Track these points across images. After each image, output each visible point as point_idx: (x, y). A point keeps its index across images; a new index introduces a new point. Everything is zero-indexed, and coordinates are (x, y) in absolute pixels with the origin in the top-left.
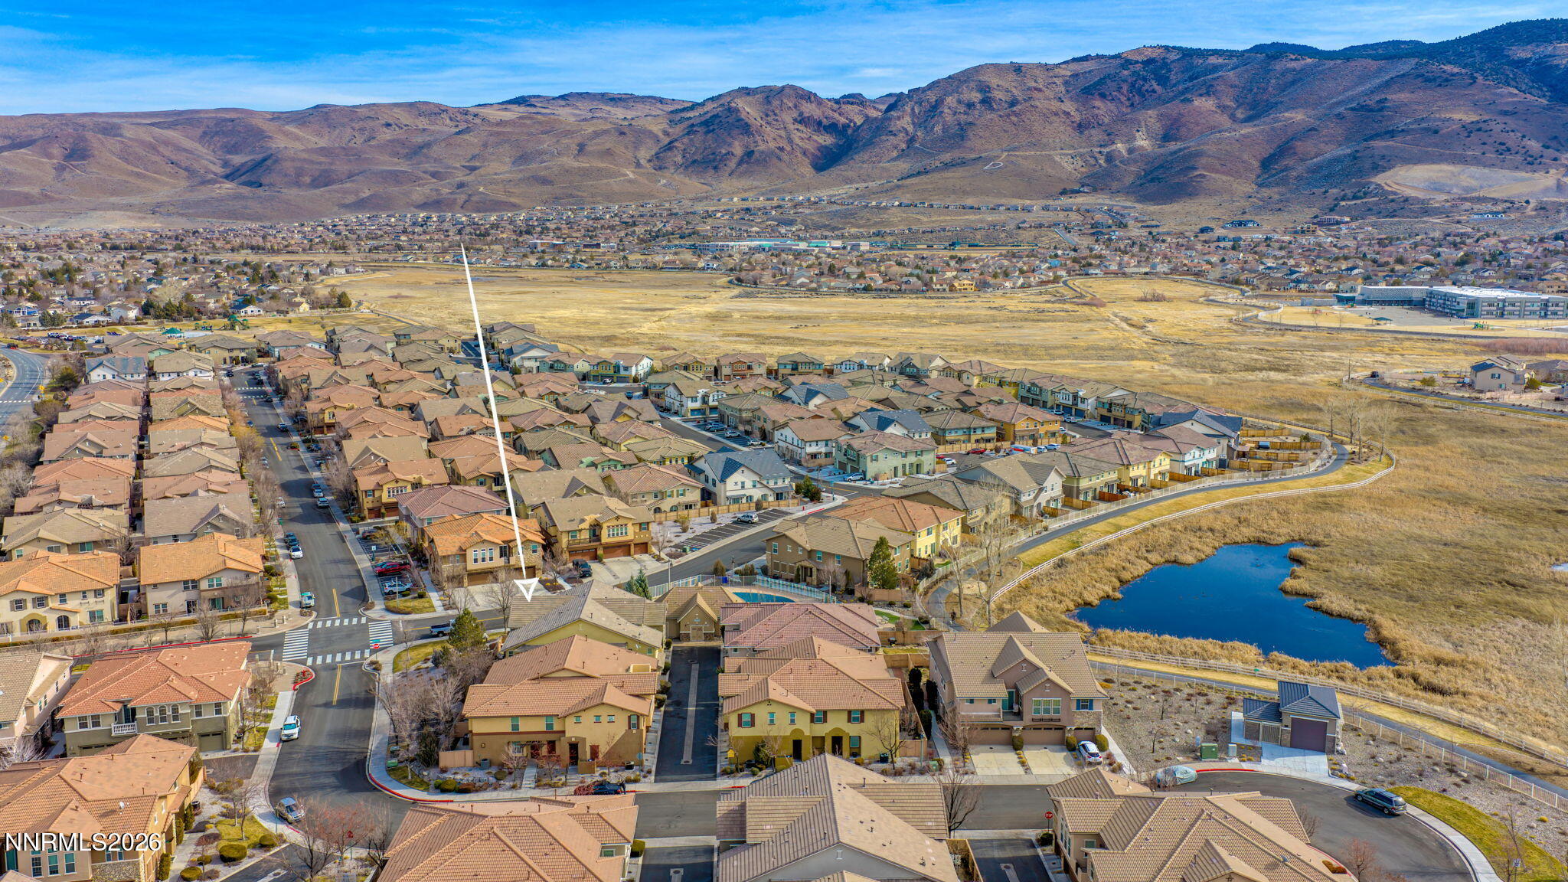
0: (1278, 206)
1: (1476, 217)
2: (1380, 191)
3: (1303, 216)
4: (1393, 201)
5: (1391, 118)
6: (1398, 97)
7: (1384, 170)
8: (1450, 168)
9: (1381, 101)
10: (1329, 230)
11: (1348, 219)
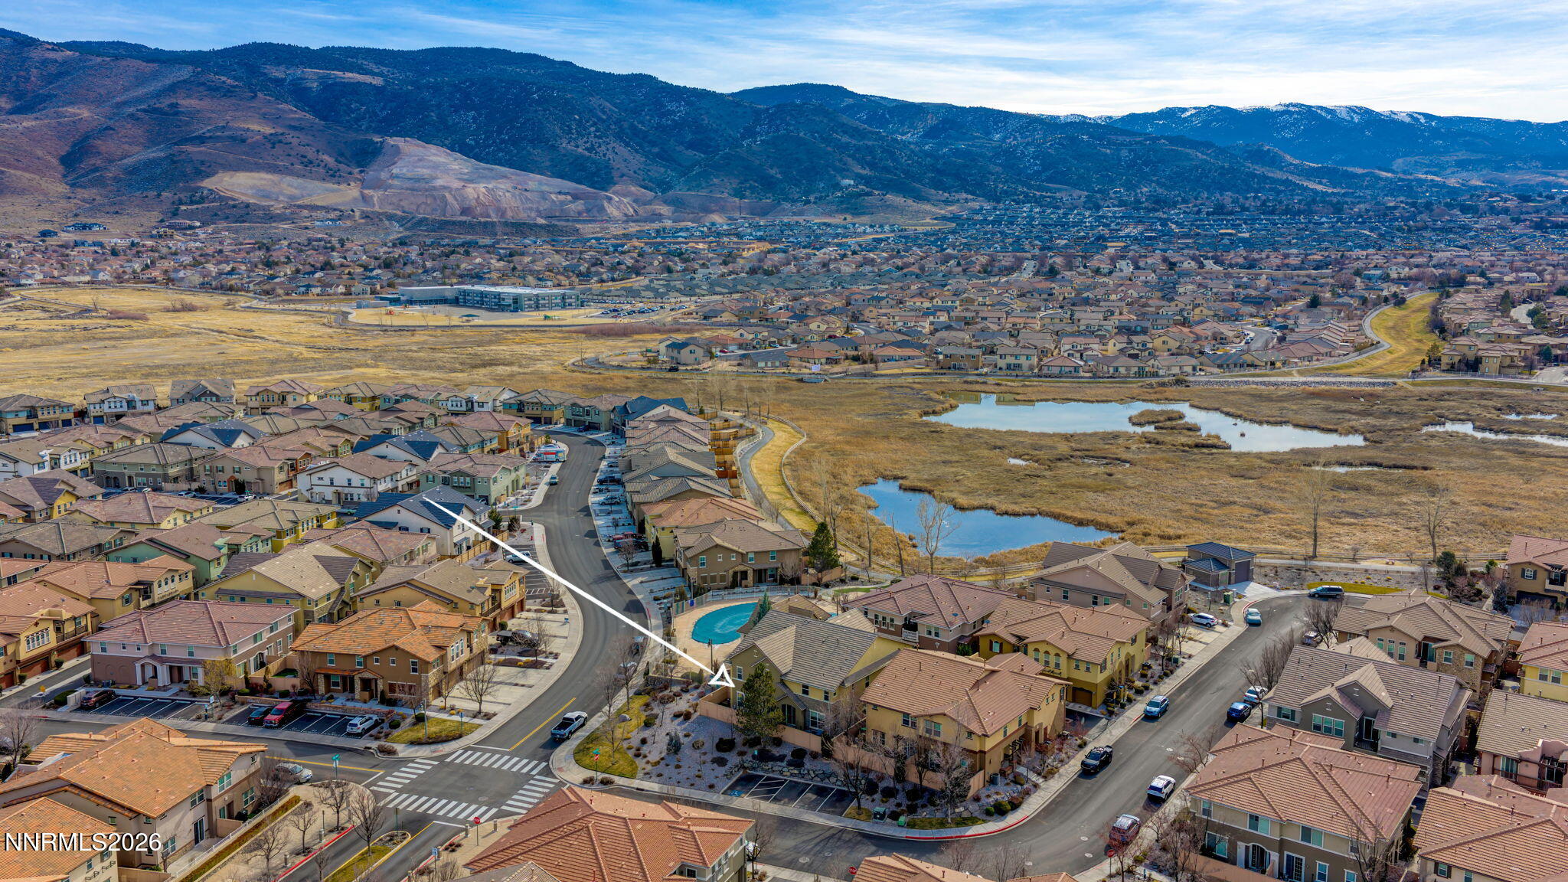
0: (112, 209)
1: (318, 223)
2: (214, 195)
3: (150, 219)
4: (234, 206)
5: (187, 124)
6: (188, 103)
7: (209, 175)
8: (269, 176)
9: (172, 105)
10: (185, 234)
11: (198, 224)
